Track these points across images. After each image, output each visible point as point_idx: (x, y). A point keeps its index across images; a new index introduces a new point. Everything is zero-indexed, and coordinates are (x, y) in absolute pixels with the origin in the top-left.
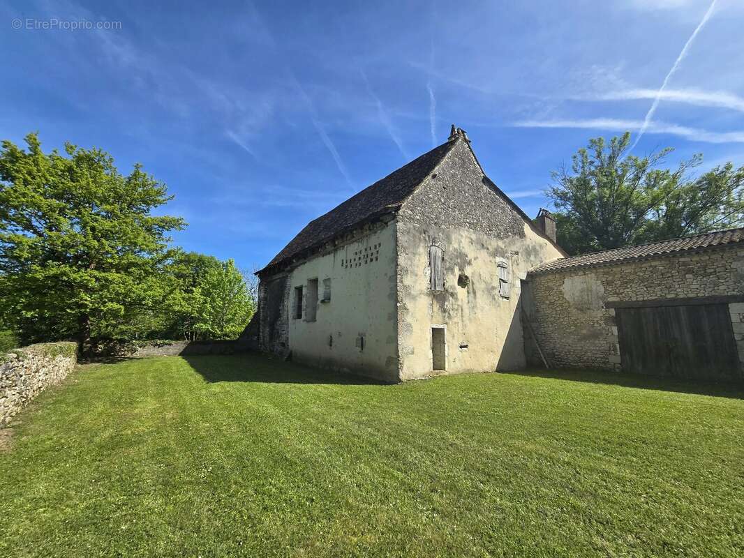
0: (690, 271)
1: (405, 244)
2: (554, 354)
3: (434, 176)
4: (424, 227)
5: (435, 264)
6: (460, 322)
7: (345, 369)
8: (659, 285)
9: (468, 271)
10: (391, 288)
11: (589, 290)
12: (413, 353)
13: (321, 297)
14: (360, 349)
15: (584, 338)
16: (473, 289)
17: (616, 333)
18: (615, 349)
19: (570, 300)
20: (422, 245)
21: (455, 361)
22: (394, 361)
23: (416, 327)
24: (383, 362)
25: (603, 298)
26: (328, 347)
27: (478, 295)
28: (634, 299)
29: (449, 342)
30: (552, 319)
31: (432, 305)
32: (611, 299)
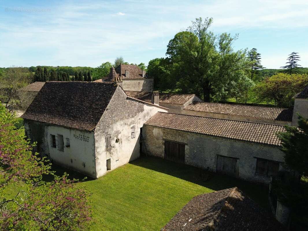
0: (180, 135)
1: (97, 139)
2: (149, 151)
3: (107, 110)
4: (104, 131)
5: (107, 140)
6: (116, 154)
7: (79, 171)
8: (174, 137)
9: (119, 137)
10: (93, 153)
11: (159, 134)
12: (100, 170)
13: (65, 144)
14: (84, 167)
15: (157, 148)
16: (121, 141)
17: (164, 147)
18: (163, 152)
19: (155, 135)
20: (103, 137)
21: (114, 166)
22: (95, 173)
23: (101, 163)
24: (92, 172)
25: (163, 137)
26: (71, 163)
27: (123, 143)
28: (169, 139)
29: (112, 161)
30: (150, 140)
31: (106, 153)
32: (164, 138)
